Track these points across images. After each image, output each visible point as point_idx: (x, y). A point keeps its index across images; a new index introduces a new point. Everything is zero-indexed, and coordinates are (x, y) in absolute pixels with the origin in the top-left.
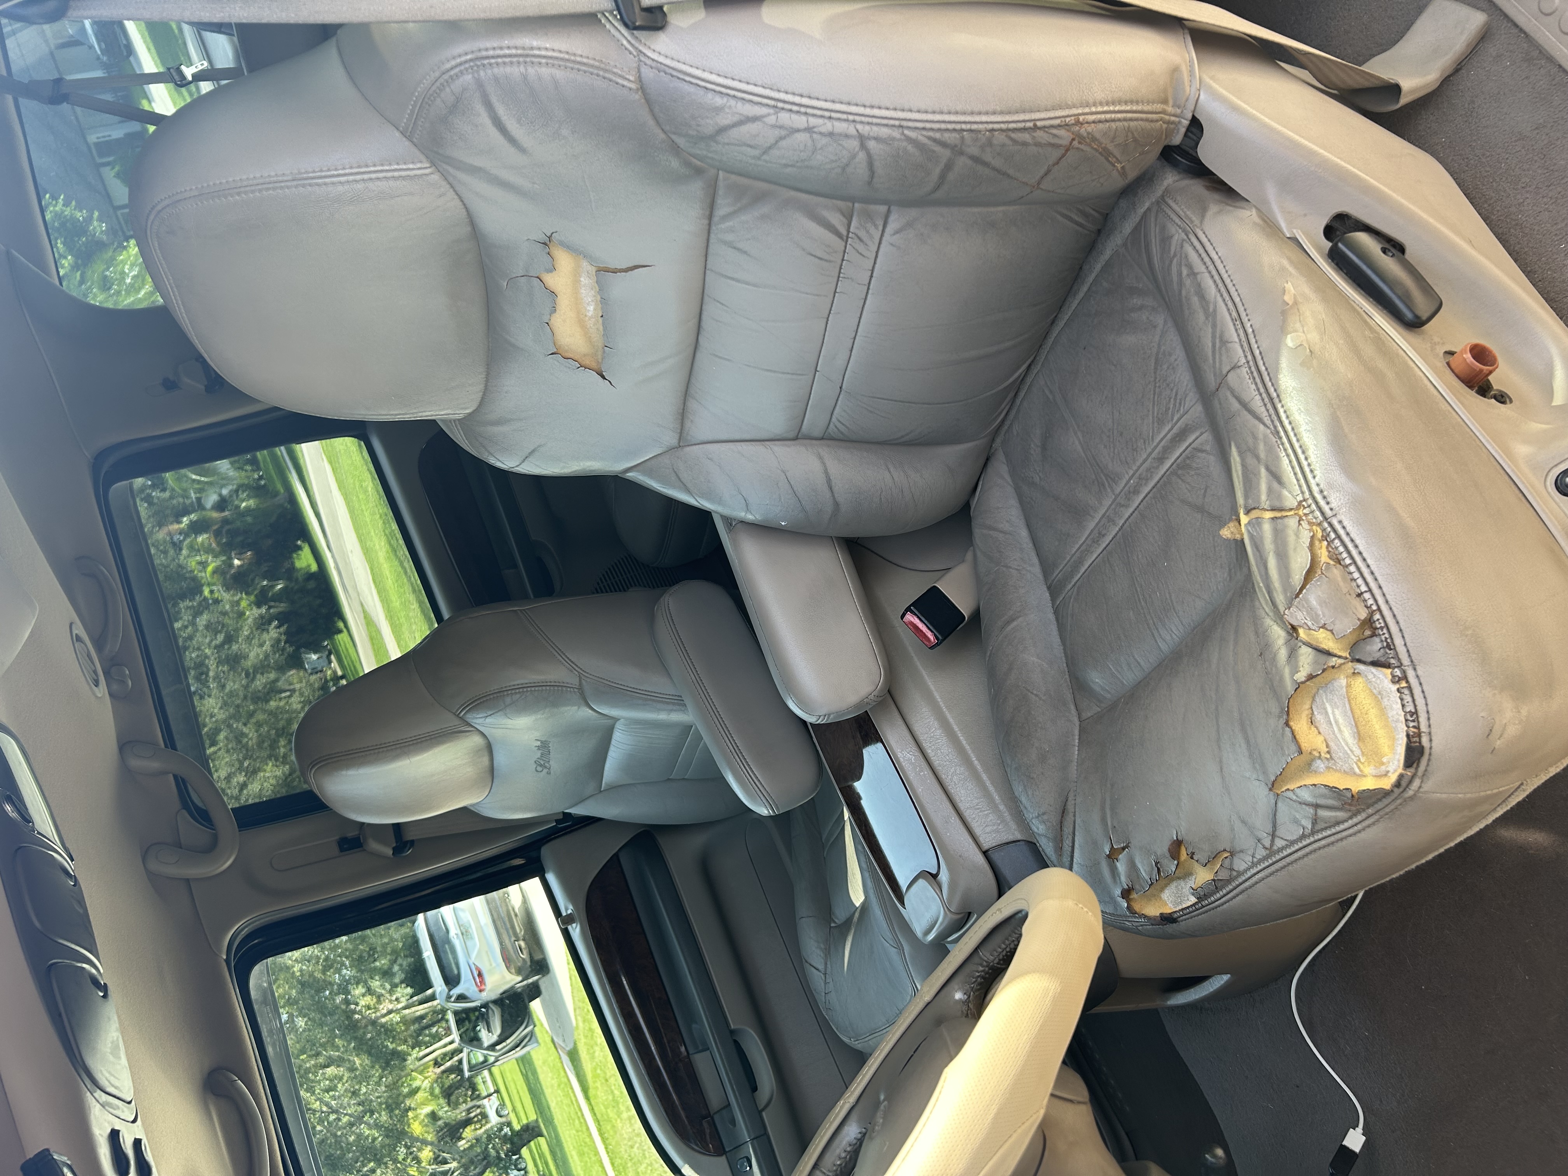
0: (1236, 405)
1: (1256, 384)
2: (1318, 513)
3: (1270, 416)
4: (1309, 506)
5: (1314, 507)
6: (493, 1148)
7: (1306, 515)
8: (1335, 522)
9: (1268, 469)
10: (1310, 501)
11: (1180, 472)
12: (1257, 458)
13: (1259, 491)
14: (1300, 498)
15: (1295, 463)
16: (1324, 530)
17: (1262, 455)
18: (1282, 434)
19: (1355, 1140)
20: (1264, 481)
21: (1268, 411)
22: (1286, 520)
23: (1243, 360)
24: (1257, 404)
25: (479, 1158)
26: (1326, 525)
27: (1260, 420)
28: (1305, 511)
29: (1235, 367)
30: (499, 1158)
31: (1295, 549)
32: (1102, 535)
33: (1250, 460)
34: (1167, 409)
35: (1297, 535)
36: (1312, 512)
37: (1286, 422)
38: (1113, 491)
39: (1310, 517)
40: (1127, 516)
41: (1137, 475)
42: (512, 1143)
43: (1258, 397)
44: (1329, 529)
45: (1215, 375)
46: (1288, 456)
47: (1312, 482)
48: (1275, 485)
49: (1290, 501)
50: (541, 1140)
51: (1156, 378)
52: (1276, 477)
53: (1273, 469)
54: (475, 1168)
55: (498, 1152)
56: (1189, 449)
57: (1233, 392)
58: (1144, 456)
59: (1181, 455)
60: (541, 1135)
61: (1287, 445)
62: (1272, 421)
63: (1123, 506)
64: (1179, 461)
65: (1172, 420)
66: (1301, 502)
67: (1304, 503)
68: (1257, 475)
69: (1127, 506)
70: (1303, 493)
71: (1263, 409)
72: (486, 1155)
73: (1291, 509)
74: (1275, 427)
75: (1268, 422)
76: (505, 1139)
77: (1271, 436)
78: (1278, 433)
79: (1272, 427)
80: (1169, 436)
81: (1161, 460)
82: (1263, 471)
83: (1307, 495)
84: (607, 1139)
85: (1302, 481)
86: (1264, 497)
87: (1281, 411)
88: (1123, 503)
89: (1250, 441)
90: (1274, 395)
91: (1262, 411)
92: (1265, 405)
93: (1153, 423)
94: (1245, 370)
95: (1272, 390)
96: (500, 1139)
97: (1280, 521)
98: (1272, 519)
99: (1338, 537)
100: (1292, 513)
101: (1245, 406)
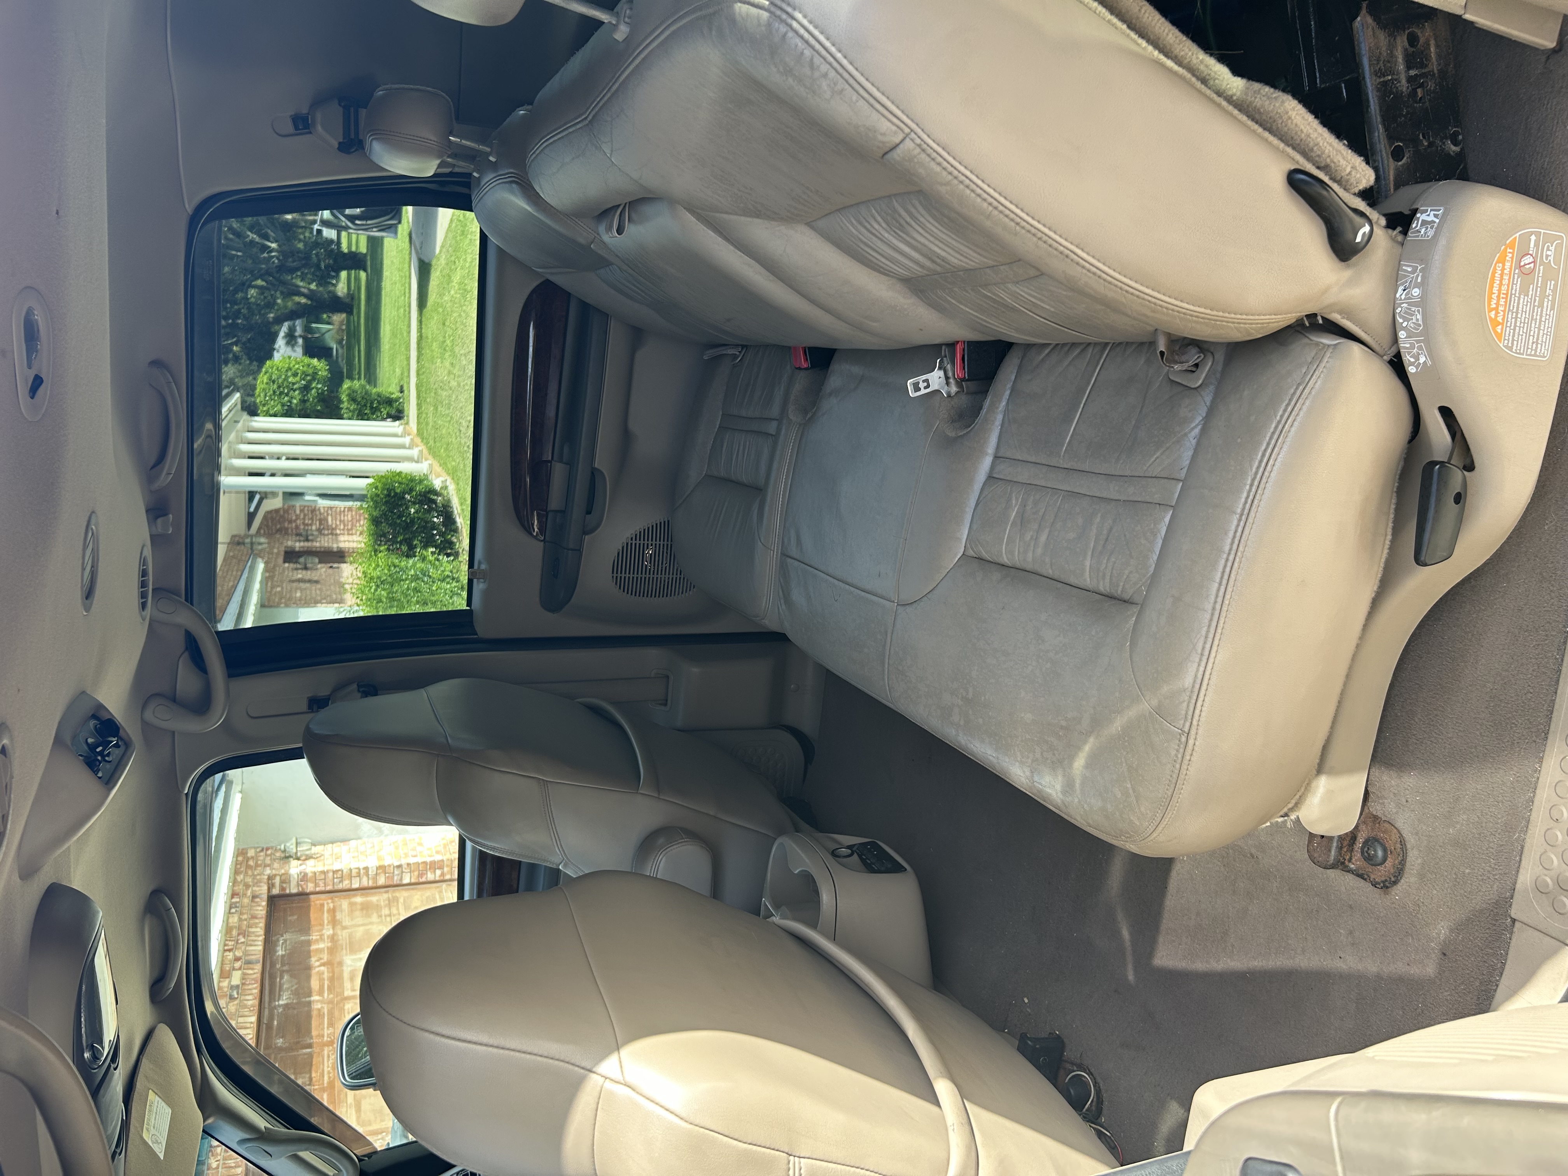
6: (317, 255)
25: (300, 255)
30: (318, 266)
42: (335, 260)
50: (363, 275)
54: (294, 261)
55: (319, 261)
60: (365, 270)
72: (308, 257)
76: (330, 253)
84: (423, 354)
96: (325, 251)
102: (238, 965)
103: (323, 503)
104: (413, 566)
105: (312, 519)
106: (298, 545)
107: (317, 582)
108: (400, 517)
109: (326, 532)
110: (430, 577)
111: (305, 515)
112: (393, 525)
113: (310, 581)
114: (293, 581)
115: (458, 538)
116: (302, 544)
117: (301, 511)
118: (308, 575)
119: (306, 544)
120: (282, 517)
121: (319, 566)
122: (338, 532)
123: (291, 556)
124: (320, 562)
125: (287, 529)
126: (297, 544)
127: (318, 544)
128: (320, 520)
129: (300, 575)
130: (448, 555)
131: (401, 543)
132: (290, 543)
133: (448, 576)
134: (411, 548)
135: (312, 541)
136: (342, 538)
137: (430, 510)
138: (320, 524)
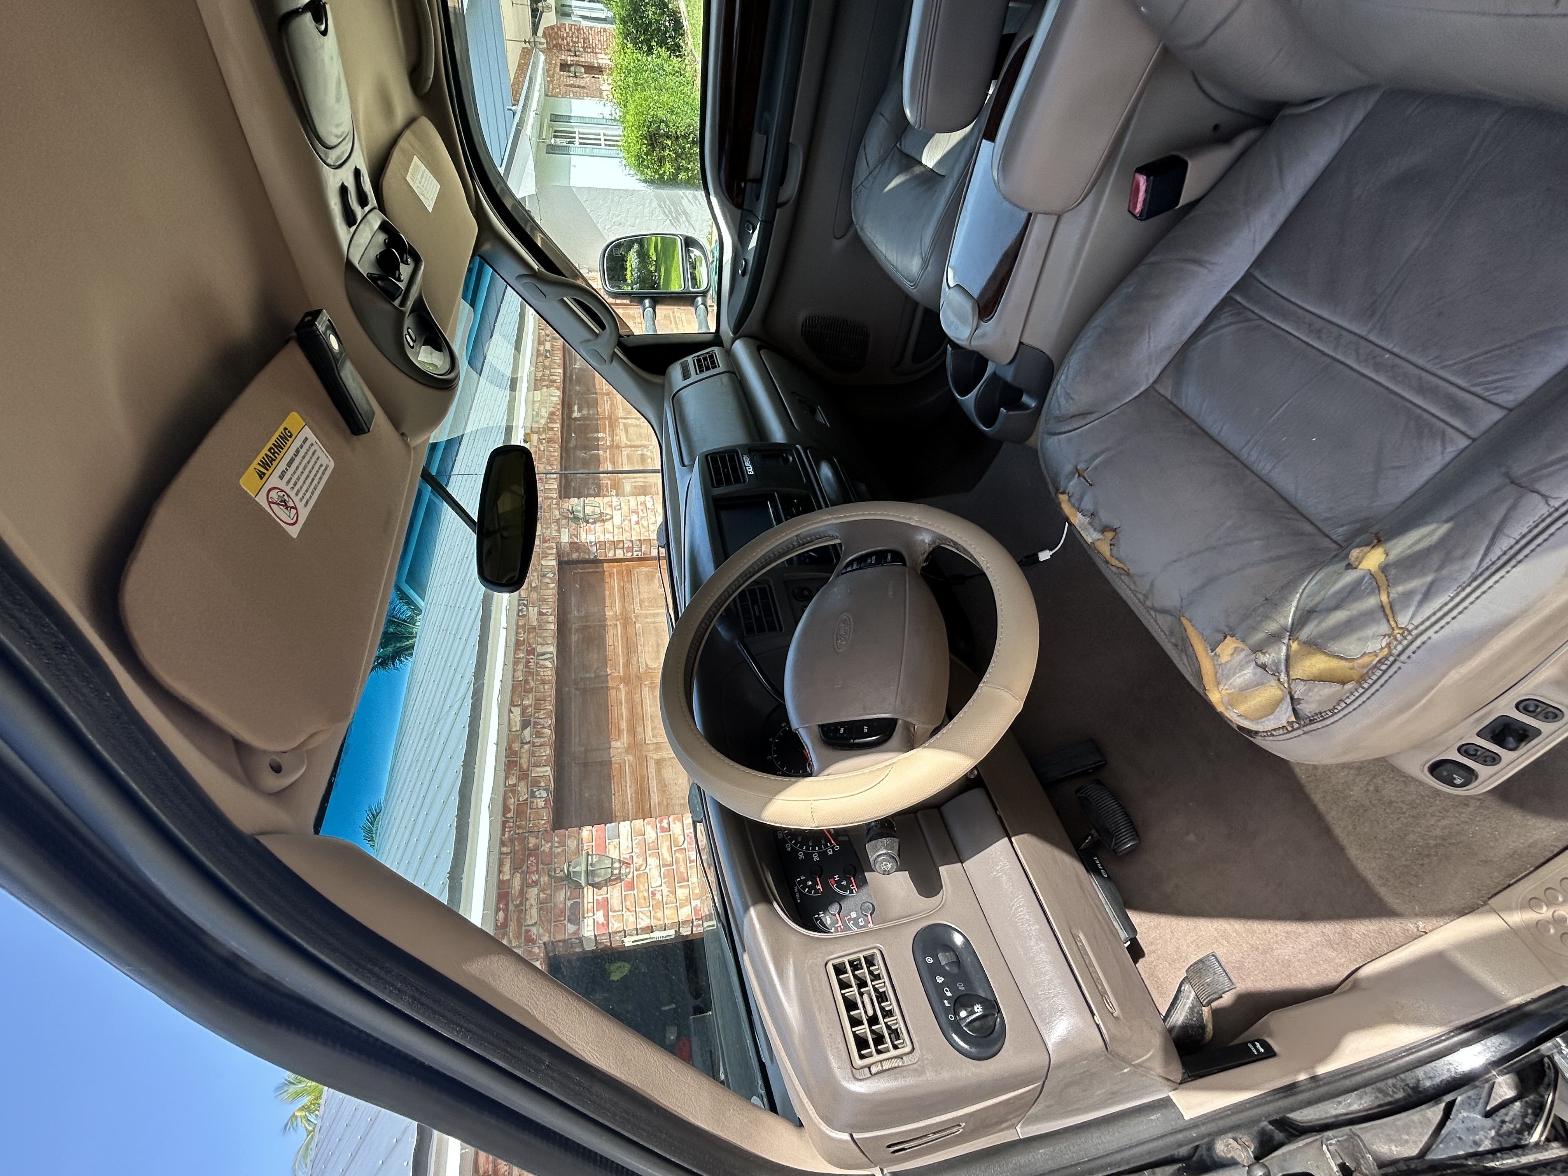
0: (1497, 518)
1: (1530, 531)
2: (1400, 648)
3: (1493, 563)
4: (1405, 638)
5: (1405, 643)
7: (1396, 639)
8: (1398, 664)
9: (1432, 583)
10: (1410, 638)
11: (1412, 424)
12: (1441, 568)
13: (1406, 581)
14: (1410, 627)
15: (1446, 609)
16: (1386, 658)
17: (1444, 572)
18: (1475, 584)
19: (1044, 555)
20: (1418, 583)
21: (1499, 558)
22: (1385, 621)
23: (1557, 504)
24: (1504, 544)
26: (1392, 659)
27: (1486, 554)
28: (1398, 636)
29: (1546, 498)
31: (1359, 639)
32: (1319, 334)
33: (1436, 558)
34: (1483, 375)
35: (1375, 637)
36: (1400, 643)
37: (1490, 583)
38: (1369, 332)
39: (1395, 643)
40: (1348, 362)
41: (1398, 361)
43: (1513, 542)
44: (1388, 663)
45: (1532, 471)
46: (1452, 599)
47: (1430, 633)
48: (1418, 597)
49: (1403, 620)
51: (1521, 341)
52: (1427, 595)
53: (1433, 590)
56: (1442, 425)
57: (1513, 508)
58: (1421, 362)
59: (1433, 415)
61: (1463, 594)
62: (1487, 568)
63: (1357, 353)
64: (1425, 415)
65: (1474, 385)
66: (1407, 629)
67: (1406, 633)
68: (1423, 573)
69: (1358, 360)
70: (1416, 627)
71: (1499, 553)
73: (1396, 623)
74: (1481, 574)
75: (1485, 565)
77: (1469, 574)
78: (1475, 579)
79: (1480, 570)
80: (1453, 390)
81: (1422, 389)
82: (1429, 579)
83: (1414, 633)
85: (1428, 624)
86: (1400, 589)
87: (1502, 572)
88: (1361, 351)
89: (1459, 552)
90: (1520, 557)
91: (1497, 552)
92: (1505, 553)
93: (1464, 361)
94: (1544, 510)
95: (1526, 551)
97: (1382, 614)
98: (1382, 607)
99: (1385, 672)
100: (1392, 623)
101: (1498, 531)
102: (548, 338)
103: (584, 23)
104: (651, 61)
105: (578, 37)
106: (570, 60)
107: (584, 87)
108: (641, 18)
109: (589, 50)
110: (664, 70)
111: (573, 33)
112: (636, 26)
113: (579, 87)
114: (568, 86)
115: (684, 41)
116: (572, 58)
117: (570, 29)
118: (578, 82)
119: (577, 59)
120: (556, 33)
121: (585, 76)
122: (597, 51)
123: (564, 67)
124: (586, 73)
125: (560, 45)
126: (569, 58)
127: (583, 60)
128: (584, 39)
129: (572, 81)
130: (677, 57)
131: (641, 43)
132: (563, 57)
133: (677, 72)
134: (650, 48)
135: (579, 56)
136: (599, 56)
137: (663, 13)
138: (584, 43)
